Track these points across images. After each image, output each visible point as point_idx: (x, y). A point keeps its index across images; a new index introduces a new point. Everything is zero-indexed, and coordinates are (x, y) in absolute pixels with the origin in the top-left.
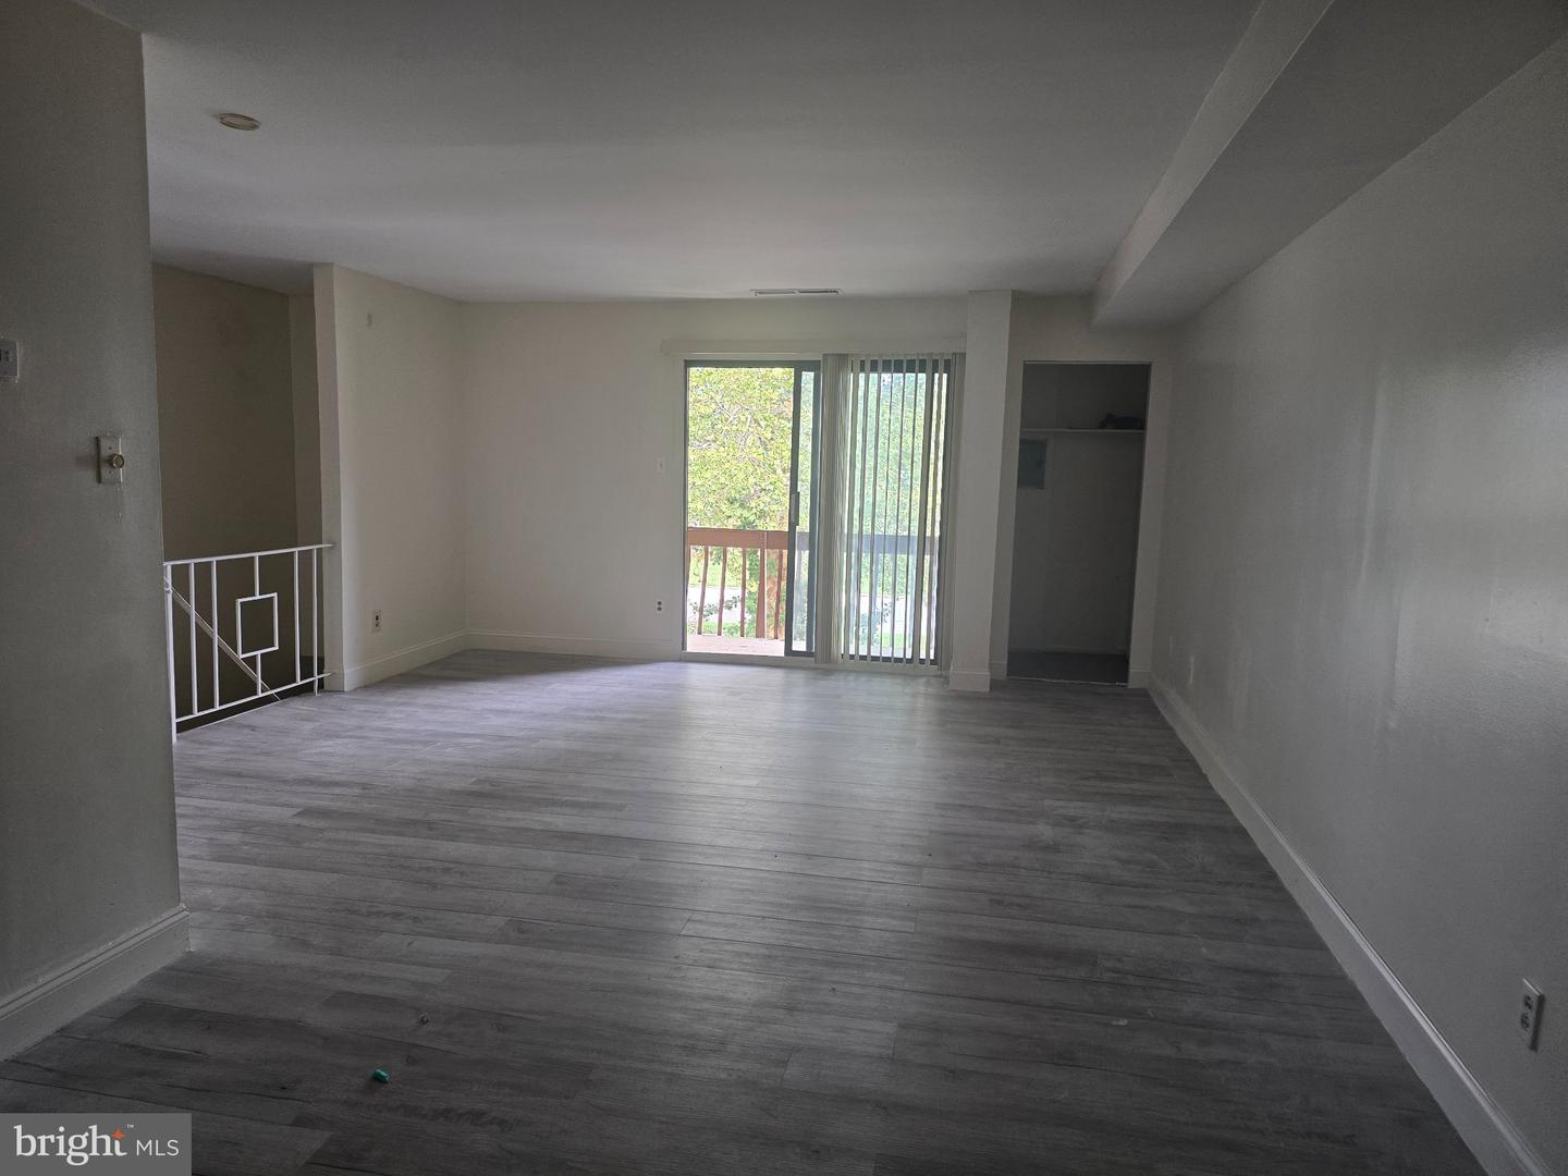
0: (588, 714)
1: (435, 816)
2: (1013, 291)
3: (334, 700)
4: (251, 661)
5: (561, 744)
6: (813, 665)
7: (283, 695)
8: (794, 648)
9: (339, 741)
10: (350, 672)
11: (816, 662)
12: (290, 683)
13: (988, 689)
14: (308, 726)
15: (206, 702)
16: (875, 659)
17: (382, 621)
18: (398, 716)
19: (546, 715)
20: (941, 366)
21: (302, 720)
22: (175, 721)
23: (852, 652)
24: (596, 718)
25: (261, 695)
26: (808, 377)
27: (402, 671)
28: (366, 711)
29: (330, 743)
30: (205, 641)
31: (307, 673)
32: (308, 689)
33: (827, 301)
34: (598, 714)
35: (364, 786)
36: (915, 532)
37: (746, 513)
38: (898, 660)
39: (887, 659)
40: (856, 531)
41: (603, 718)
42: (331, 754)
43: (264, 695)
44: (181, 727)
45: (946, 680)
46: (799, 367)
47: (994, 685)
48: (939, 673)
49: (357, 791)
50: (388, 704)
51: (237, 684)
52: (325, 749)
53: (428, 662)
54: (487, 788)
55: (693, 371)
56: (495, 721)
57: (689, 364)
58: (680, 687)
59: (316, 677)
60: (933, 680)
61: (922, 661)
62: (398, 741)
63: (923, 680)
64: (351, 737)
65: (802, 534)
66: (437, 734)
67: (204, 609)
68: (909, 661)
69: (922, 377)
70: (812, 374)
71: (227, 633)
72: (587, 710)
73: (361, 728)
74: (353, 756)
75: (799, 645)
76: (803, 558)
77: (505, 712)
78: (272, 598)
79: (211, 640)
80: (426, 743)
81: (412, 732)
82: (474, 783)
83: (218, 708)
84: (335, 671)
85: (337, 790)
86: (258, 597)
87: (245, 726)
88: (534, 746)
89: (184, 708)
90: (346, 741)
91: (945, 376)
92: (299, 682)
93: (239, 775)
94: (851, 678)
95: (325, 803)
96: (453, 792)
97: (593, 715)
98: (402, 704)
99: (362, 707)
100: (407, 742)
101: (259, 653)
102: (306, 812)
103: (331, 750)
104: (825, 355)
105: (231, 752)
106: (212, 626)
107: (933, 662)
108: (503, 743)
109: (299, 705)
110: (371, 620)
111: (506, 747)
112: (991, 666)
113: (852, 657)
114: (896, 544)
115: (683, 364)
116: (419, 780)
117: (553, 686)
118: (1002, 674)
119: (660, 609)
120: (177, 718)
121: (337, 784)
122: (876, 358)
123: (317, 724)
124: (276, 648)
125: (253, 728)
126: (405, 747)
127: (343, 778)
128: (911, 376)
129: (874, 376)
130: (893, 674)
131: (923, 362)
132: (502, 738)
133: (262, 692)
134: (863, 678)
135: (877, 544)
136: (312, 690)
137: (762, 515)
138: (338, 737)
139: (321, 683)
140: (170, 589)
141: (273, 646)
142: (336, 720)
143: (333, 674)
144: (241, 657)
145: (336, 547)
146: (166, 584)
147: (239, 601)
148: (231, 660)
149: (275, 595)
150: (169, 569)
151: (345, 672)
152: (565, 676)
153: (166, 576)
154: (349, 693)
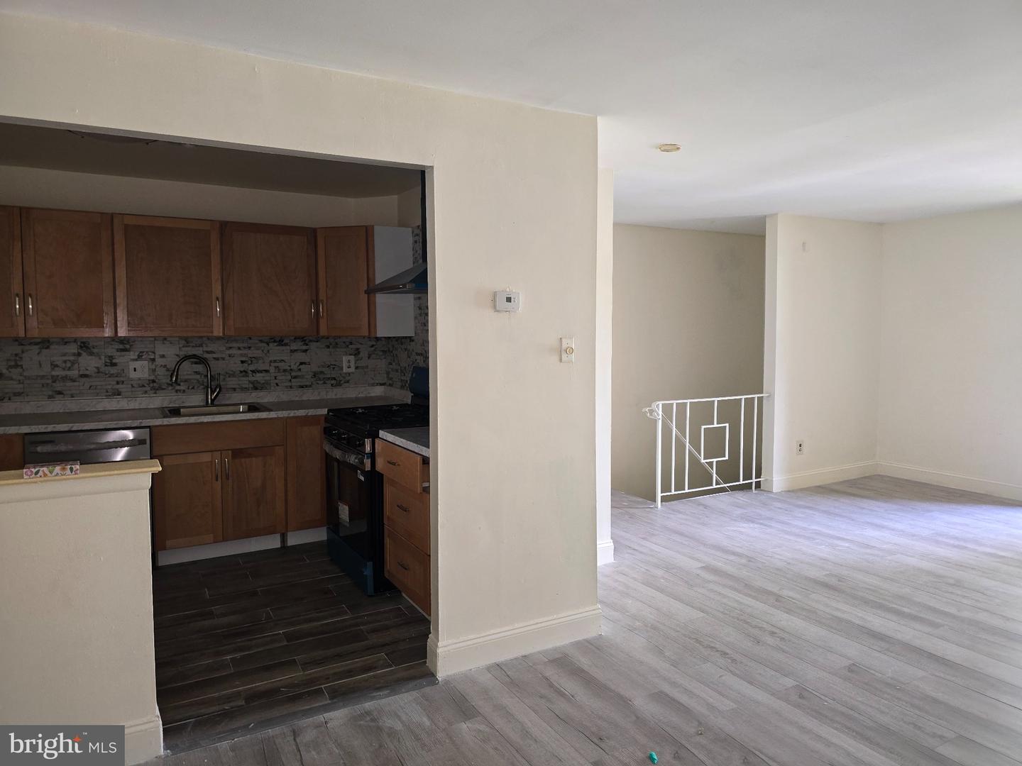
1: (785, 593)
3: (763, 497)
4: (711, 464)
5: (913, 561)
7: (733, 489)
10: (778, 480)
12: (735, 482)
14: (739, 511)
15: (680, 486)
17: (804, 448)
18: (800, 515)
19: (914, 535)
21: (737, 506)
22: (660, 494)
25: (715, 486)
27: (818, 484)
28: (780, 508)
29: (745, 525)
30: (681, 447)
31: (748, 476)
32: (748, 487)
35: (750, 559)
42: (742, 534)
43: (718, 486)
44: (664, 499)
49: (744, 561)
50: (799, 506)
51: (700, 477)
53: (841, 480)
54: (833, 581)
59: (754, 480)
64: (761, 524)
67: (681, 428)
71: (695, 442)
72: (957, 538)
73: (771, 519)
74: (756, 537)
78: (725, 427)
79: (685, 446)
80: (808, 538)
81: (803, 528)
82: (825, 575)
83: (687, 491)
84: (767, 478)
85: (732, 558)
86: (716, 426)
87: (703, 505)
88: (889, 558)
89: (666, 488)
90: (756, 526)
92: (742, 482)
95: (719, 564)
96: (807, 578)
97: (957, 543)
99: (779, 505)
100: (795, 534)
101: (715, 460)
102: (707, 568)
105: (686, 520)
106: (685, 437)
108: (868, 551)
109: (740, 497)
110: (796, 446)
111: (866, 554)
116: (789, 563)
120: (662, 493)
123: (746, 511)
124: (727, 458)
125: (706, 507)
126: (792, 538)
127: (740, 550)
132: (868, 546)
133: (717, 484)
136: (750, 488)
138: (753, 522)
139: (758, 485)
140: (660, 417)
141: (725, 457)
142: (757, 511)
143: (766, 480)
144: (703, 461)
145: (771, 396)
146: (658, 415)
147: (703, 427)
148: (699, 461)
149: (727, 425)
150: (661, 405)
151: (774, 479)
152: (947, 507)
153: (659, 410)
154: (776, 493)
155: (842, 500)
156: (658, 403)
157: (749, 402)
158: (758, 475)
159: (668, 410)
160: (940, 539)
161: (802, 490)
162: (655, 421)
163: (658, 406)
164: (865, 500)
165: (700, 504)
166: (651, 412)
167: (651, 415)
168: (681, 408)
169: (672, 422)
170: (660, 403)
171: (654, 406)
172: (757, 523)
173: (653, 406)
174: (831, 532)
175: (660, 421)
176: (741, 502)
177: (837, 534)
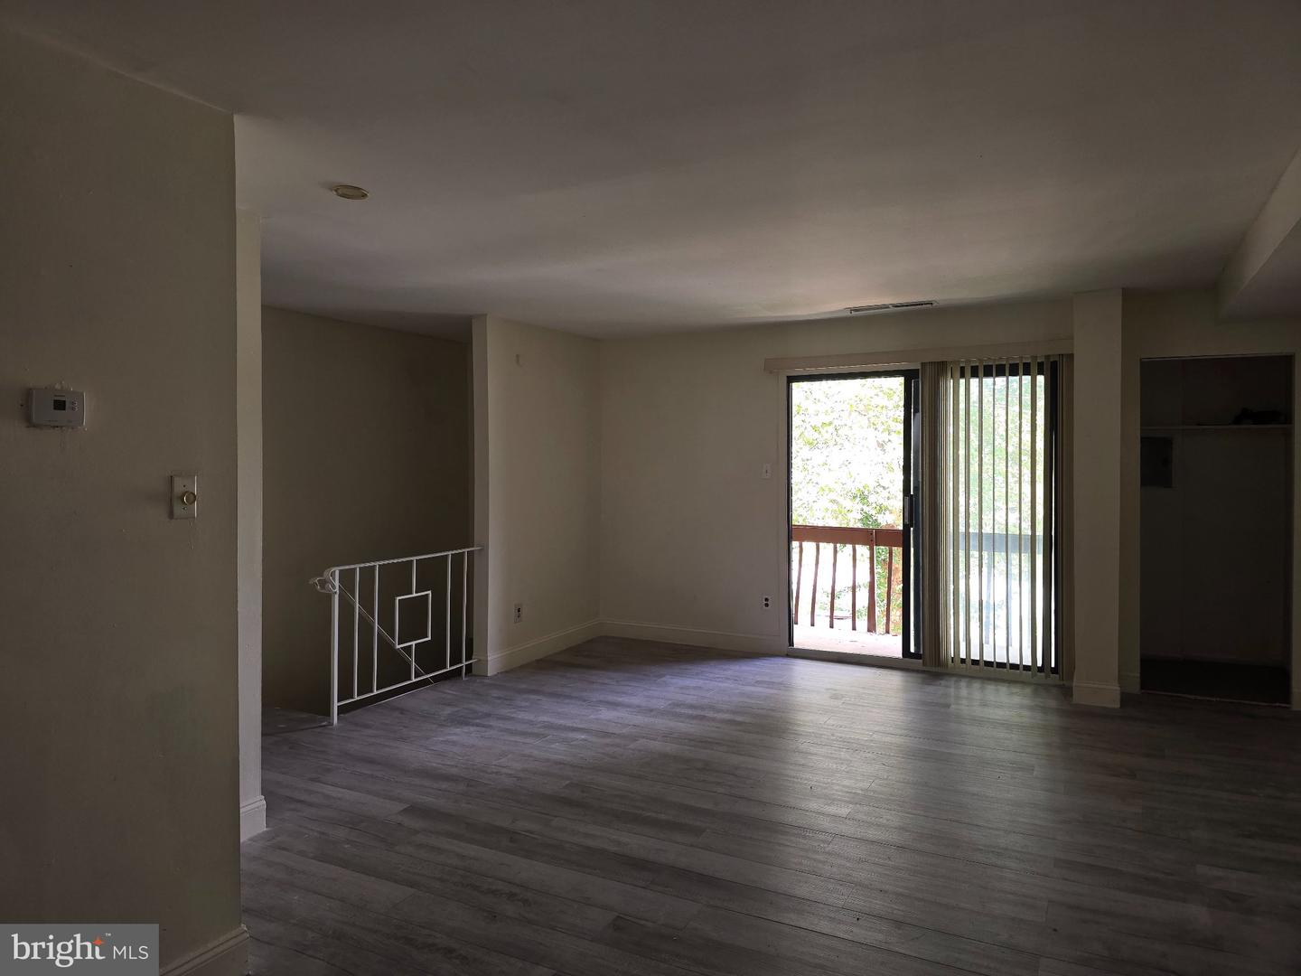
2: (1124, 289)
3: (476, 686)
6: (922, 668)
7: (436, 679)
10: (493, 659)
11: (924, 664)
12: (442, 669)
13: (1117, 705)
14: (448, 711)
15: (365, 686)
16: (989, 664)
17: (524, 611)
18: (524, 704)
19: (651, 710)
21: (444, 704)
22: (336, 704)
23: (963, 655)
25: (414, 680)
27: (541, 656)
28: (499, 698)
29: (458, 730)
31: (456, 659)
32: (457, 673)
35: (469, 783)
37: (866, 509)
38: (1014, 667)
39: (1001, 665)
40: (962, 529)
41: (703, 718)
42: (455, 744)
43: (418, 679)
44: (343, 711)
45: (1066, 692)
47: (1126, 699)
48: (1061, 684)
49: (462, 787)
50: (520, 692)
51: (394, 668)
52: (451, 738)
53: (564, 648)
54: (576, 793)
55: (795, 385)
56: (605, 714)
57: (791, 379)
58: (786, 686)
59: (464, 663)
60: (1054, 693)
61: (1041, 669)
62: (515, 731)
64: (478, 725)
66: (550, 726)
67: (366, 602)
68: (1027, 667)
71: (387, 623)
72: (692, 707)
73: (489, 715)
74: (473, 746)
77: (616, 705)
78: (427, 595)
79: (373, 628)
80: (537, 735)
81: (529, 722)
83: (375, 692)
84: (481, 658)
85: (445, 785)
86: (414, 595)
87: (398, 709)
88: (632, 746)
89: (345, 692)
90: (472, 729)
92: (449, 668)
93: (372, 762)
94: (963, 683)
95: (433, 800)
96: (543, 796)
98: (531, 691)
101: (413, 643)
102: (413, 809)
103: (456, 739)
104: (923, 364)
105: (375, 736)
106: (373, 618)
107: (1053, 671)
108: (605, 741)
109: (448, 690)
110: (513, 612)
111: (607, 745)
112: (1121, 678)
113: (963, 661)
114: (1005, 542)
115: (786, 378)
116: (520, 778)
117: (664, 679)
118: (1135, 688)
119: (766, 605)
120: (338, 701)
122: (977, 364)
123: (456, 709)
124: (429, 638)
125: (402, 711)
126: (517, 738)
127: (454, 771)
128: (1014, 380)
129: (974, 382)
130: (1011, 682)
132: (606, 734)
133: (416, 677)
134: (977, 685)
135: (985, 542)
136: (460, 674)
137: (881, 509)
138: (466, 724)
139: (469, 669)
140: (337, 590)
141: (427, 636)
142: (472, 706)
143: (480, 660)
144: (398, 647)
145: (484, 549)
146: (334, 587)
147: (398, 599)
148: (391, 647)
149: (429, 592)
150: (337, 573)
151: (489, 658)
153: (334, 579)
154: (491, 678)
155: (569, 675)
156: (335, 569)
157: (458, 560)
158: (469, 656)
159: (346, 578)
160: (678, 710)
161: (522, 667)
162: (329, 597)
163: (333, 574)
164: (596, 672)
165: (394, 709)
166: (323, 583)
167: (323, 587)
168: (367, 574)
169: (354, 596)
170: (337, 570)
171: (327, 574)
172: (473, 725)
173: (325, 575)
174: (562, 722)
175: (337, 596)
176: (449, 697)
177: (569, 723)
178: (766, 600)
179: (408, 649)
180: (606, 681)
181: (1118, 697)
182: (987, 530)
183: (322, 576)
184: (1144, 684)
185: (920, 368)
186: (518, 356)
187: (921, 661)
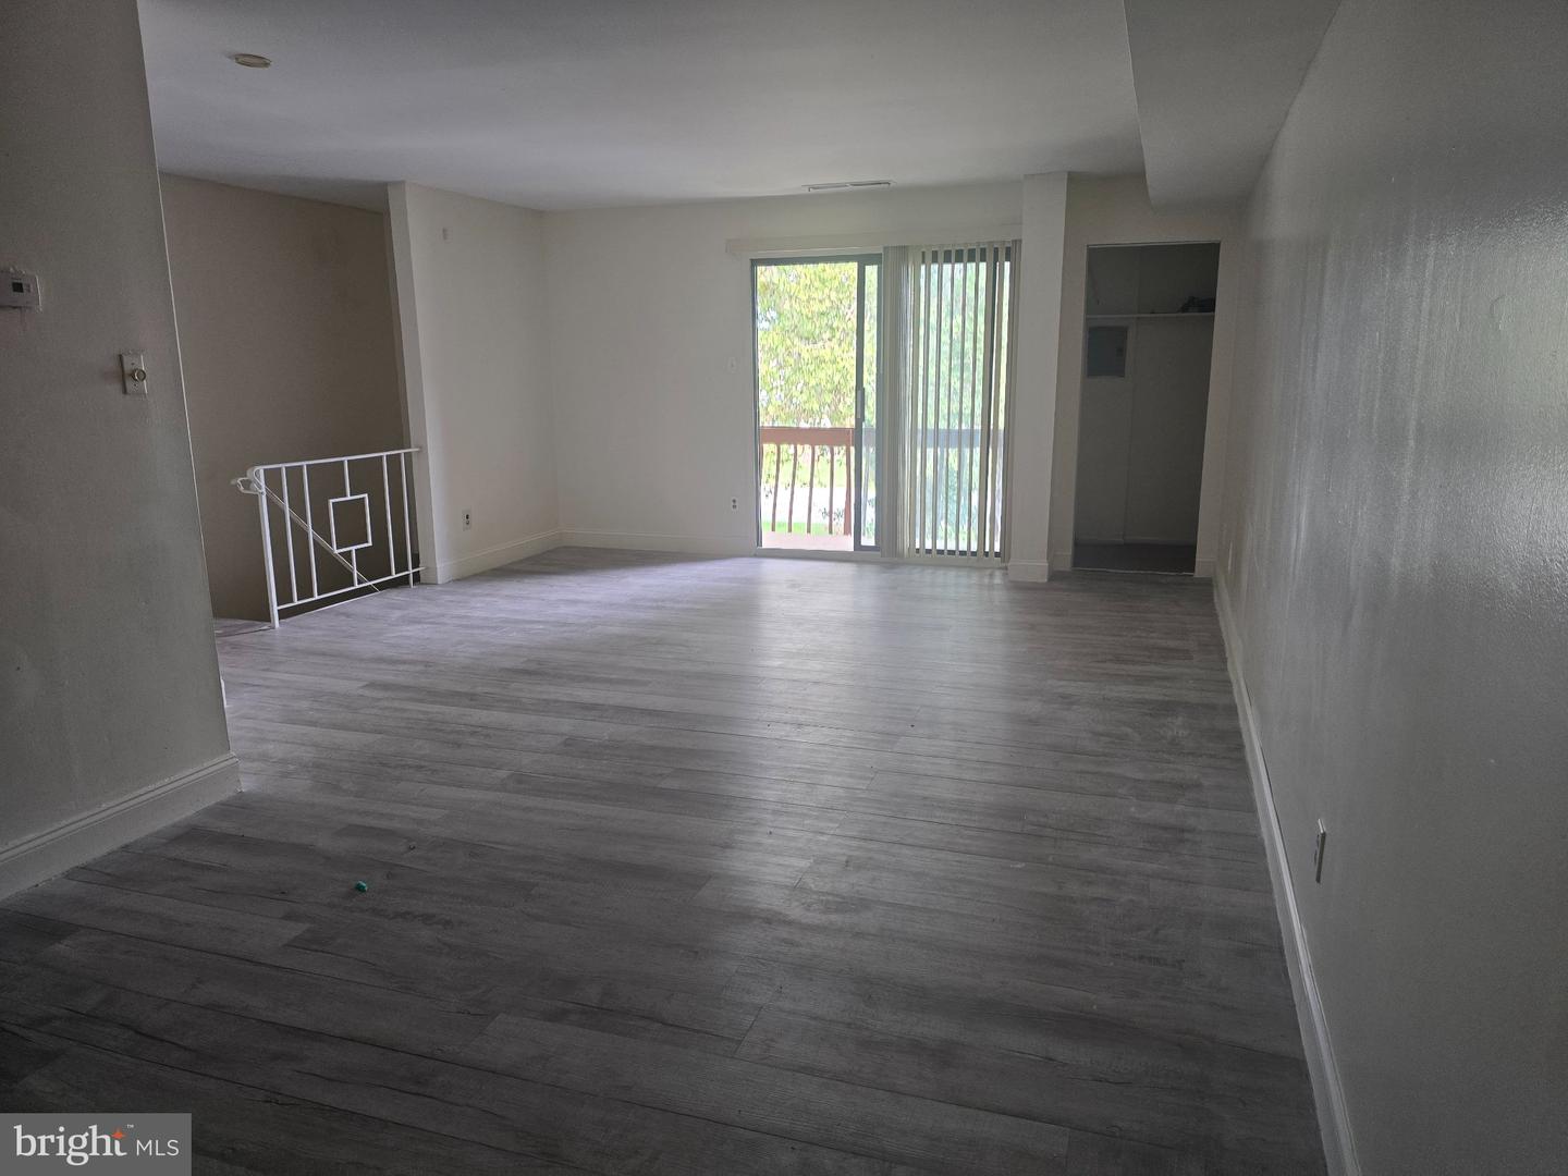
0: (649, 604)
1: (479, 690)
2: (1069, 173)
3: (426, 591)
6: (881, 559)
7: (381, 587)
8: (863, 543)
9: (419, 627)
10: (442, 567)
11: (883, 557)
12: (387, 576)
13: (1047, 580)
14: (397, 614)
15: (305, 591)
16: (940, 552)
17: (472, 519)
19: (611, 605)
20: (1002, 255)
21: (394, 608)
22: (275, 608)
24: (658, 608)
25: (357, 586)
26: (872, 272)
27: (497, 565)
28: (453, 601)
29: (412, 628)
30: (301, 537)
31: (401, 566)
32: (404, 581)
33: (879, 193)
34: (660, 604)
35: (427, 664)
36: (978, 427)
39: (951, 552)
40: (919, 425)
42: (409, 638)
43: (361, 586)
44: (283, 614)
45: (1009, 572)
46: (863, 260)
47: (1054, 576)
48: (1004, 565)
50: (474, 595)
51: (334, 576)
52: (404, 633)
53: (522, 558)
55: (760, 269)
56: (564, 609)
57: (755, 263)
58: (755, 581)
59: (411, 571)
60: (998, 574)
61: (986, 554)
62: (472, 627)
63: (988, 572)
64: (431, 623)
65: (869, 430)
66: (507, 621)
67: (298, 505)
68: (974, 554)
69: (983, 266)
70: (875, 267)
71: (321, 526)
72: (656, 601)
73: (443, 616)
74: (427, 639)
75: (868, 540)
76: (869, 453)
77: (575, 602)
78: (363, 498)
79: (307, 534)
81: (486, 619)
83: (317, 597)
84: (429, 566)
85: (403, 668)
86: (349, 498)
87: (343, 614)
89: (284, 596)
90: (425, 626)
91: (1007, 265)
92: (395, 575)
93: (324, 654)
95: (389, 678)
97: (655, 604)
98: (487, 595)
99: (448, 597)
100: (478, 627)
101: (353, 548)
103: (409, 634)
104: (885, 248)
105: (324, 636)
106: (306, 521)
107: (997, 555)
109: (395, 596)
110: (462, 520)
112: (1052, 554)
113: (917, 551)
114: (960, 438)
115: (749, 264)
118: (1066, 564)
119: (734, 507)
120: (278, 605)
121: (404, 662)
122: (937, 249)
123: (406, 612)
124: (370, 544)
126: (476, 631)
128: (971, 266)
129: (934, 268)
130: (959, 567)
131: (983, 251)
133: (359, 583)
135: (940, 439)
136: (408, 583)
138: (419, 623)
139: (417, 576)
140: (264, 490)
141: (367, 542)
142: (423, 608)
143: (427, 568)
144: (337, 552)
145: (422, 449)
146: (259, 487)
147: (331, 501)
148: (329, 554)
149: (366, 495)
150: (262, 472)
151: (438, 566)
152: (642, 571)
153: (259, 478)
154: (442, 585)
155: (526, 581)
156: (257, 468)
157: (393, 461)
158: (416, 564)
159: (273, 479)
162: (255, 499)
163: (257, 473)
164: (554, 577)
165: (339, 614)
166: (247, 484)
167: (247, 489)
168: (294, 474)
169: (282, 499)
170: (261, 469)
171: (250, 474)
173: (248, 474)
174: (520, 617)
175: (264, 498)
176: (397, 602)
177: (527, 618)
178: (734, 501)
179: (347, 555)
180: (568, 584)
181: (1046, 574)
182: (943, 425)
183: (246, 476)
184: (1075, 563)
185: (881, 251)
186: (444, 231)
187: (879, 553)
